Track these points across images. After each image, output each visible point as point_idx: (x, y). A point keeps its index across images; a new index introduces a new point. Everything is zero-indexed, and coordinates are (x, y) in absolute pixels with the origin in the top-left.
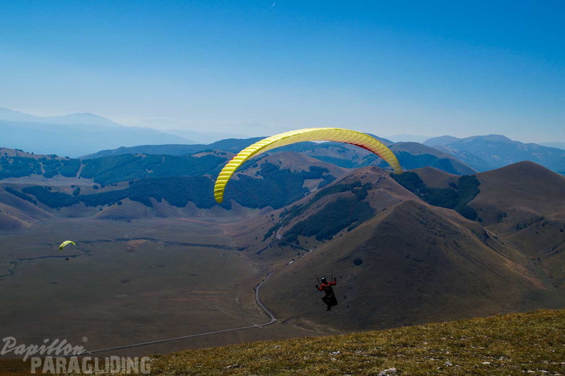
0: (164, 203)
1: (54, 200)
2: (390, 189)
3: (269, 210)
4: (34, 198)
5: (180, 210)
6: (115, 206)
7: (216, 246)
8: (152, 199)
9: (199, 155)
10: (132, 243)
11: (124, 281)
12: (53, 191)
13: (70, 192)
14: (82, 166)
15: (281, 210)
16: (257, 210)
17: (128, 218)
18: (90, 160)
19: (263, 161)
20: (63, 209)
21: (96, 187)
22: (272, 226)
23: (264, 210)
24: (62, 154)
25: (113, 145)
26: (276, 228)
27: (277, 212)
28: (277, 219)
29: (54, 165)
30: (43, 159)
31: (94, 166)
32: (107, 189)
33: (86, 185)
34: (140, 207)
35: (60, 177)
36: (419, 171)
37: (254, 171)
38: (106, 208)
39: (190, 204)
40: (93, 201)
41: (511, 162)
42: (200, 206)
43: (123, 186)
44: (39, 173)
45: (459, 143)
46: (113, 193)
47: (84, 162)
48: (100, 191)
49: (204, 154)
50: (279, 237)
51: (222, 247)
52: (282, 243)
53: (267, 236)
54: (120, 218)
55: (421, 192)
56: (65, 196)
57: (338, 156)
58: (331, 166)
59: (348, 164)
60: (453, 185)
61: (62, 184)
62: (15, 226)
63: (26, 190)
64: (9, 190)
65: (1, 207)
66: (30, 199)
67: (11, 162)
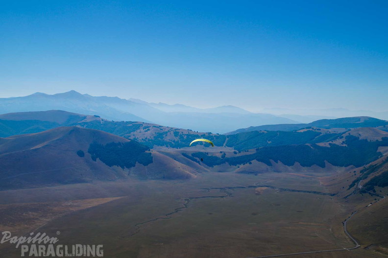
0: (280, 163)
1: (210, 161)
3: (352, 168)
4: (198, 159)
5: (290, 168)
6: (248, 165)
7: (315, 192)
8: (271, 160)
9: (302, 131)
10: (259, 189)
11: (254, 214)
12: (209, 155)
13: (219, 156)
14: (227, 139)
15: (361, 168)
16: (343, 168)
17: (255, 173)
18: (232, 135)
19: (347, 134)
20: (215, 167)
21: (235, 153)
22: (354, 179)
23: (348, 168)
24: (214, 132)
25: (245, 125)
26: (357, 181)
27: (358, 170)
28: (358, 175)
30: (204, 135)
31: (233, 139)
32: (243, 154)
33: (229, 151)
34: (264, 166)
37: (341, 141)
38: (242, 166)
39: (297, 163)
40: (234, 162)
42: (303, 165)
43: (252, 151)
44: (201, 144)
46: (247, 156)
47: (228, 136)
48: (238, 155)
49: (306, 130)
50: (360, 187)
51: (318, 193)
52: (362, 192)
53: (351, 186)
54: (251, 173)
56: (216, 158)
61: (215, 151)
62: (187, 177)
63: (194, 155)
64: (184, 155)
65: (179, 166)
66: (196, 161)
67: (185, 137)
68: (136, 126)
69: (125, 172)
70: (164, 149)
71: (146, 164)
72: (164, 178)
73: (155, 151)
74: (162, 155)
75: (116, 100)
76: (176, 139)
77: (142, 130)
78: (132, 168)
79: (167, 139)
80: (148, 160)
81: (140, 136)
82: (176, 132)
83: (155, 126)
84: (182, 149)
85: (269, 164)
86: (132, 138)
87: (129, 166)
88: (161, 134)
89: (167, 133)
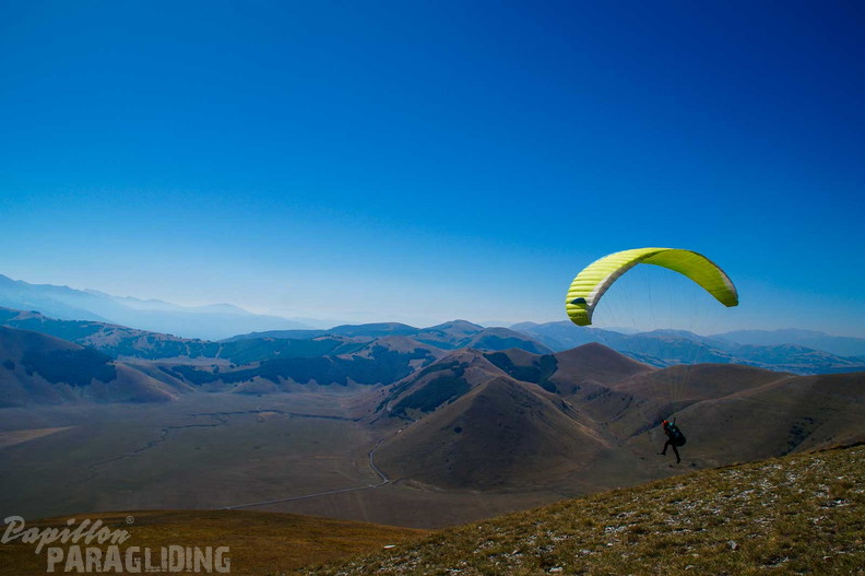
0: (290, 380)
1: (197, 378)
2: (483, 367)
3: (378, 387)
4: (181, 375)
5: (303, 387)
6: (249, 382)
7: (334, 418)
8: (280, 377)
9: (319, 339)
10: (263, 414)
11: (257, 448)
12: (197, 369)
13: (211, 370)
14: (221, 348)
15: (390, 386)
16: (370, 386)
17: (258, 393)
18: (227, 344)
19: (374, 344)
20: (204, 385)
21: (232, 367)
22: (382, 399)
23: (376, 385)
24: (204, 338)
26: (385, 402)
27: (386, 388)
28: (387, 394)
29: (198, 347)
30: (189, 342)
31: (230, 348)
32: (242, 368)
33: (224, 364)
34: (270, 384)
35: (202, 357)
36: (507, 351)
37: (367, 352)
38: (240, 384)
39: (312, 380)
40: (230, 378)
41: (581, 344)
42: (320, 383)
43: (255, 365)
44: (186, 354)
45: (537, 328)
46: (247, 371)
47: (223, 345)
48: (235, 370)
49: (324, 338)
50: (389, 409)
51: (339, 418)
52: (392, 415)
53: (379, 409)
54: (252, 393)
55: (510, 369)
56: (206, 373)
57: (439, 340)
58: (432, 348)
59: (446, 346)
60: (535, 363)
61: (204, 364)
62: (166, 399)
63: (175, 369)
64: (162, 368)
65: (153, 383)
66: (178, 377)
67: (163, 345)
68: (94, 327)
69: (76, 392)
70: (133, 360)
71: (106, 381)
72: (133, 400)
73: (119, 363)
74: (130, 368)
75: (66, 289)
76: (151, 347)
77: (102, 333)
78: (87, 387)
79: (138, 346)
80: (110, 375)
81: (98, 341)
82: (151, 337)
83: (120, 328)
84: (158, 361)
85: (276, 381)
86: (87, 343)
87: (83, 383)
88: (129, 340)
89: (137, 338)
